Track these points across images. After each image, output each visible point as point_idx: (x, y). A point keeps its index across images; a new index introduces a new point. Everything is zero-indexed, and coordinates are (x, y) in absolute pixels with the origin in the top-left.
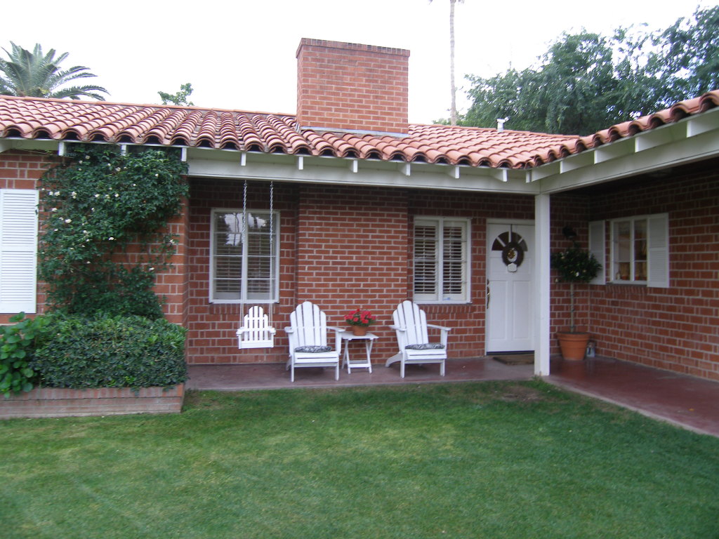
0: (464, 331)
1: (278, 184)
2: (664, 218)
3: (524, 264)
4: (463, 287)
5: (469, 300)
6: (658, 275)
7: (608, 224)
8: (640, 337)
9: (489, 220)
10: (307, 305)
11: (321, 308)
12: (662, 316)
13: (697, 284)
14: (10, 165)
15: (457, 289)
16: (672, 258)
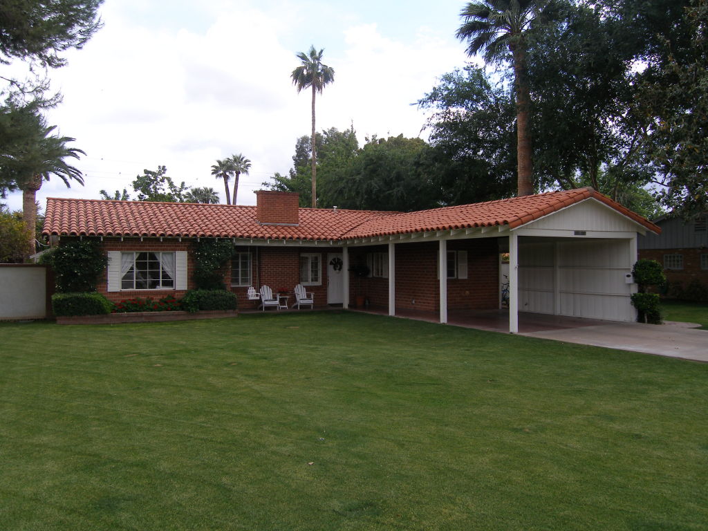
0: (319, 296)
4: (319, 279)
5: (321, 284)
9: (329, 254)
10: (265, 286)
11: (269, 287)
14: (176, 244)
15: (316, 280)
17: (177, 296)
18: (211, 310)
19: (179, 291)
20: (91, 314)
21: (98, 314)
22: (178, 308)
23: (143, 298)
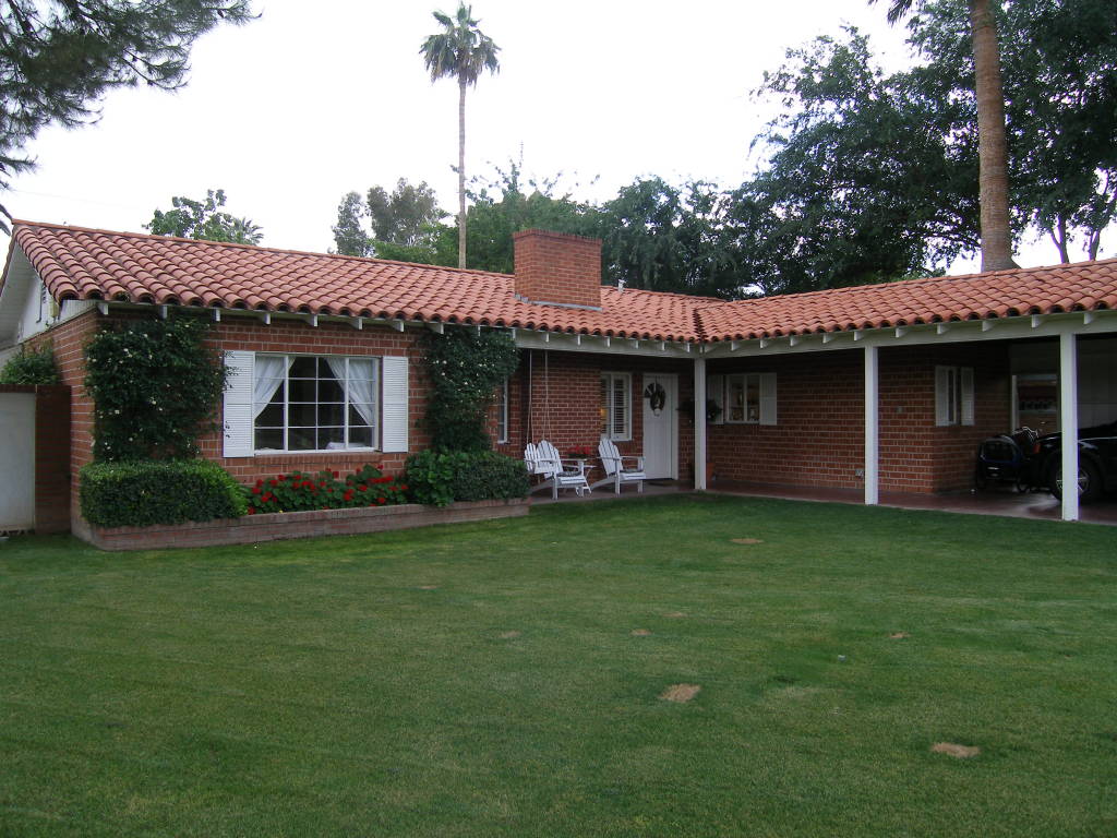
1: (534, 351)
2: (774, 375)
3: (664, 408)
4: (625, 428)
5: (631, 438)
6: (768, 416)
7: (724, 378)
8: (754, 461)
9: (646, 374)
11: (554, 445)
12: (771, 445)
13: (797, 422)
14: (388, 337)
15: (620, 429)
16: (778, 404)
17: (390, 469)
18: (478, 499)
19: (391, 455)
20: (197, 520)
21: (217, 517)
22: (401, 498)
23: (311, 472)
